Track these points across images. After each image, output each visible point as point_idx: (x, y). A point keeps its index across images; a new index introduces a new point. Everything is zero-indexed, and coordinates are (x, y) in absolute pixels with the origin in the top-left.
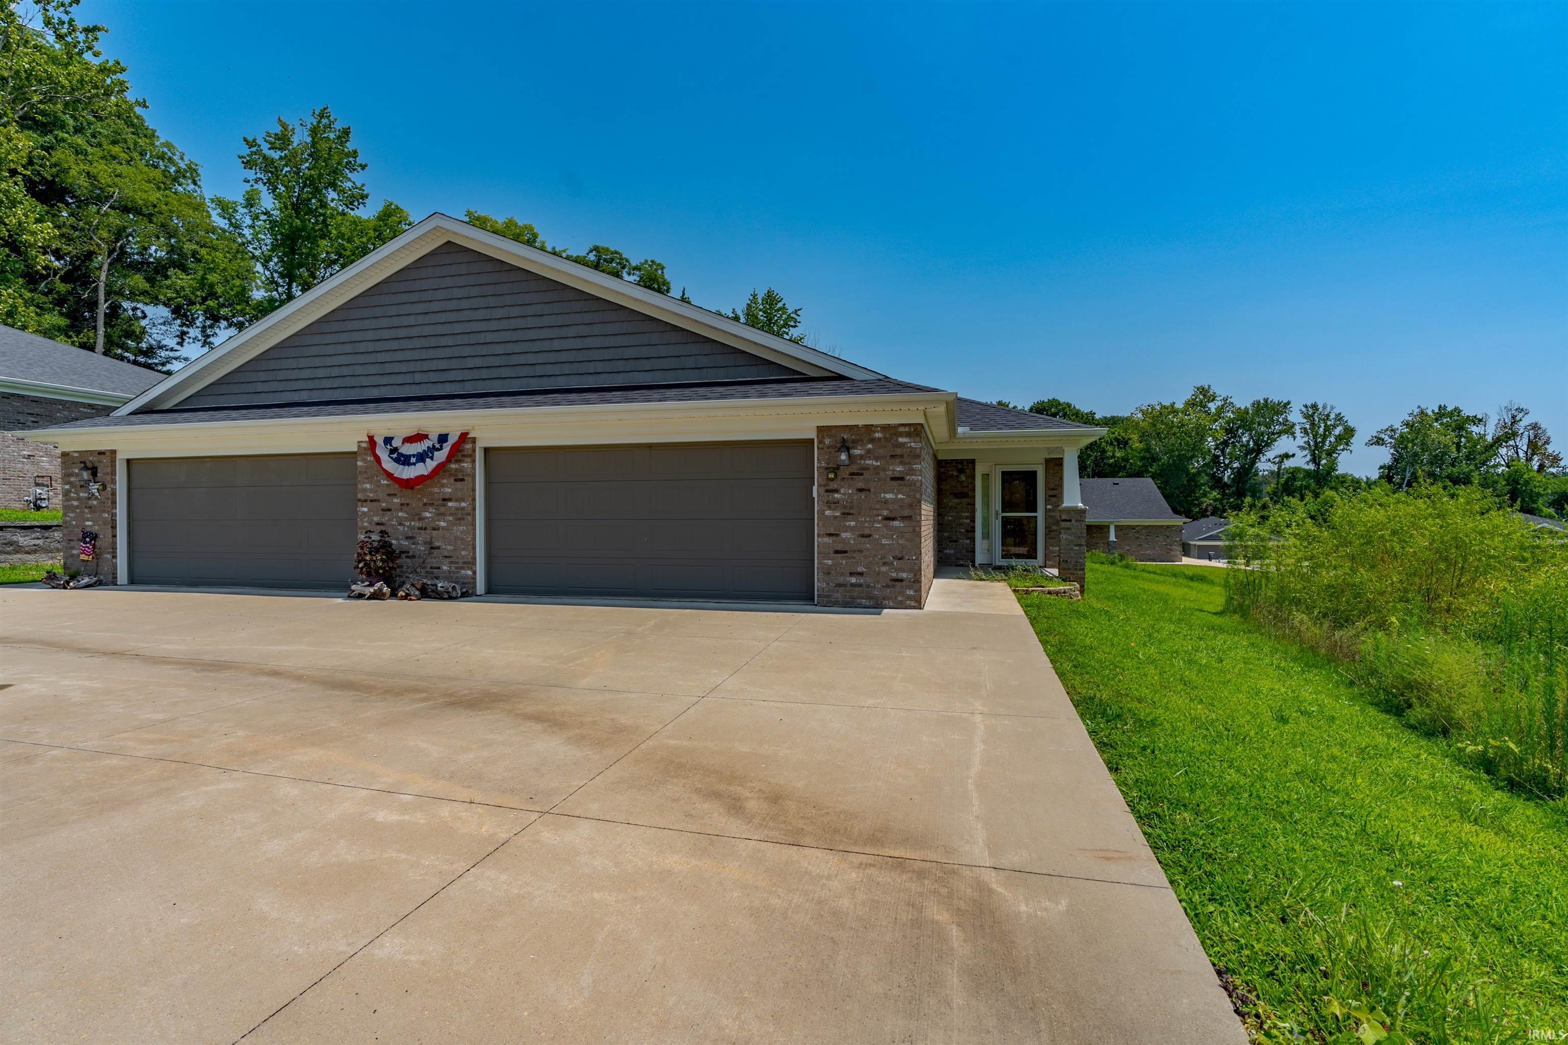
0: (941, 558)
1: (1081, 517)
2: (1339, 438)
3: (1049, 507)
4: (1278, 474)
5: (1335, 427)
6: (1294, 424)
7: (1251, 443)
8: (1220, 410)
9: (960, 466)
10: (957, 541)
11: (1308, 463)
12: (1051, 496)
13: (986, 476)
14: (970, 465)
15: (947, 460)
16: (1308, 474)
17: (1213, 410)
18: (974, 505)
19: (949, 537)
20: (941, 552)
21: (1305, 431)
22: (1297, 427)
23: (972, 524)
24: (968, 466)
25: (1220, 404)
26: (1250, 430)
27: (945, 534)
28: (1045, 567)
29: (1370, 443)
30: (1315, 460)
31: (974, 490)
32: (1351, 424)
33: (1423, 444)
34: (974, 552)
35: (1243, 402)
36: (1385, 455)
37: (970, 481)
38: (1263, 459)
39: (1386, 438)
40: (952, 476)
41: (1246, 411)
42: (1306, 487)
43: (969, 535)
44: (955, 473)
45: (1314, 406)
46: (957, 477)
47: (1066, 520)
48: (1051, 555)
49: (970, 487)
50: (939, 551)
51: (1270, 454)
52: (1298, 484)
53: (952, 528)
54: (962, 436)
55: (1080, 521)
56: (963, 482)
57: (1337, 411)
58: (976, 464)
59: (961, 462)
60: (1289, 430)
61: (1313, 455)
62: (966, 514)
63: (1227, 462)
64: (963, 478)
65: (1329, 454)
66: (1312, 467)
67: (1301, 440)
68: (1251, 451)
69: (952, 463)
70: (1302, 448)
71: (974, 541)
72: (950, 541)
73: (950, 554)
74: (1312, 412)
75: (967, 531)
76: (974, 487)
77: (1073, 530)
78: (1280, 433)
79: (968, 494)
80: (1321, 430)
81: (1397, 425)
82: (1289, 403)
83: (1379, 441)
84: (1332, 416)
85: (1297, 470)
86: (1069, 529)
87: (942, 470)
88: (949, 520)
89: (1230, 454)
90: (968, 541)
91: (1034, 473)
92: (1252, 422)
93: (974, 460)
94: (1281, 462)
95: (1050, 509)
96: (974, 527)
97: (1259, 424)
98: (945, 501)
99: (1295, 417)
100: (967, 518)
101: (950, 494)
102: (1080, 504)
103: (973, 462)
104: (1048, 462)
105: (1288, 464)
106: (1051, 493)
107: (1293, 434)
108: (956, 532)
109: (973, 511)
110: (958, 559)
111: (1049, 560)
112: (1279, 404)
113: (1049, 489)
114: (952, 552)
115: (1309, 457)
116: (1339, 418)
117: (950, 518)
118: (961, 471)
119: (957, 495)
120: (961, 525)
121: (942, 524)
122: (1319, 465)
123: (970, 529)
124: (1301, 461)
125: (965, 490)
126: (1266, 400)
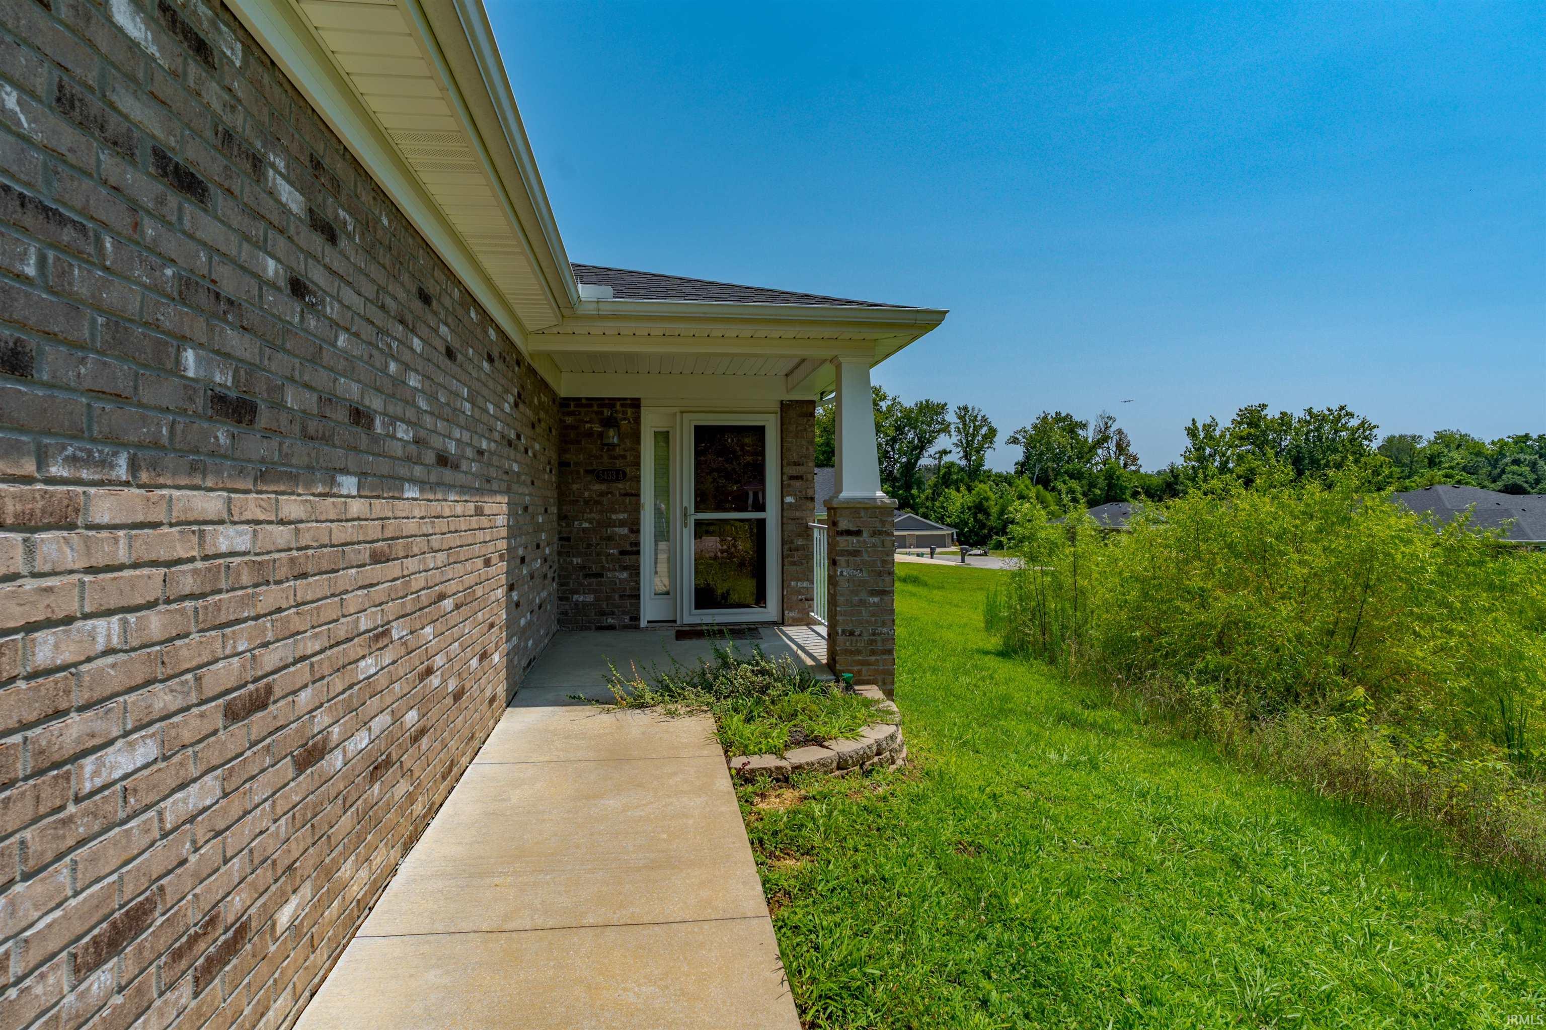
0: (565, 613)
1: (883, 523)
2: (985, 437)
3: (789, 499)
4: (938, 467)
5: (981, 427)
6: (950, 424)
7: (916, 441)
8: (890, 409)
9: (607, 412)
10: (601, 575)
11: (961, 459)
12: (792, 478)
13: (663, 437)
14: (629, 411)
15: (579, 399)
16: (962, 469)
17: (884, 409)
18: (638, 495)
19: (582, 568)
20: (567, 599)
21: (958, 431)
22: (952, 426)
23: (633, 537)
24: (625, 413)
25: (890, 403)
26: (915, 428)
27: (575, 560)
28: (783, 624)
29: (1008, 443)
30: (967, 456)
31: (637, 464)
32: (994, 425)
33: (1048, 443)
34: (638, 597)
35: (909, 402)
36: (1018, 453)
37: (628, 443)
38: (926, 454)
39: (1020, 438)
40: (590, 434)
41: (911, 411)
42: (962, 481)
43: (628, 561)
44: (597, 428)
45: (965, 408)
46: (601, 435)
47: (848, 533)
48: (794, 598)
49: (630, 458)
50: (560, 599)
51: (932, 450)
52: (955, 477)
53: (589, 546)
54: (591, 309)
55: (880, 533)
56: (614, 445)
57: (982, 413)
58: (643, 409)
59: (610, 403)
60: (946, 429)
61: (965, 452)
62: (621, 516)
63: (896, 456)
64: (613, 437)
65: (978, 452)
66: (963, 463)
67: (955, 439)
68: (915, 448)
69: (591, 406)
70: (956, 445)
71: (638, 575)
72: (586, 576)
73: (585, 605)
74: (963, 412)
75: (623, 553)
76: (638, 457)
77: (866, 557)
78: (939, 432)
79: (625, 474)
80: (971, 430)
81: (1029, 427)
82: (946, 404)
83: (1015, 441)
84: (979, 418)
85: (952, 464)
86: (856, 553)
87: (569, 420)
88: (584, 530)
89: (899, 449)
90: (625, 575)
91: (760, 431)
92: (917, 420)
93: (638, 400)
94: (940, 458)
95: (790, 504)
96: (637, 544)
97: (922, 423)
98: (575, 487)
99: (951, 417)
100: (622, 524)
101: (587, 472)
102: (879, 494)
103: (636, 404)
104: (785, 407)
105: (946, 459)
106: (792, 471)
107: (949, 432)
108: (598, 554)
109: (636, 509)
110: (603, 613)
111: (791, 609)
112: (938, 405)
113: (788, 464)
114: (590, 598)
115: (962, 454)
116: (984, 419)
117: (586, 525)
118: (609, 423)
119: (600, 476)
120: (610, 538)
121: (568, 539)
122: (969, 460)
123: (629, 548)
124: (956, 457)
125: (619, 463)
126: (927, 401)
